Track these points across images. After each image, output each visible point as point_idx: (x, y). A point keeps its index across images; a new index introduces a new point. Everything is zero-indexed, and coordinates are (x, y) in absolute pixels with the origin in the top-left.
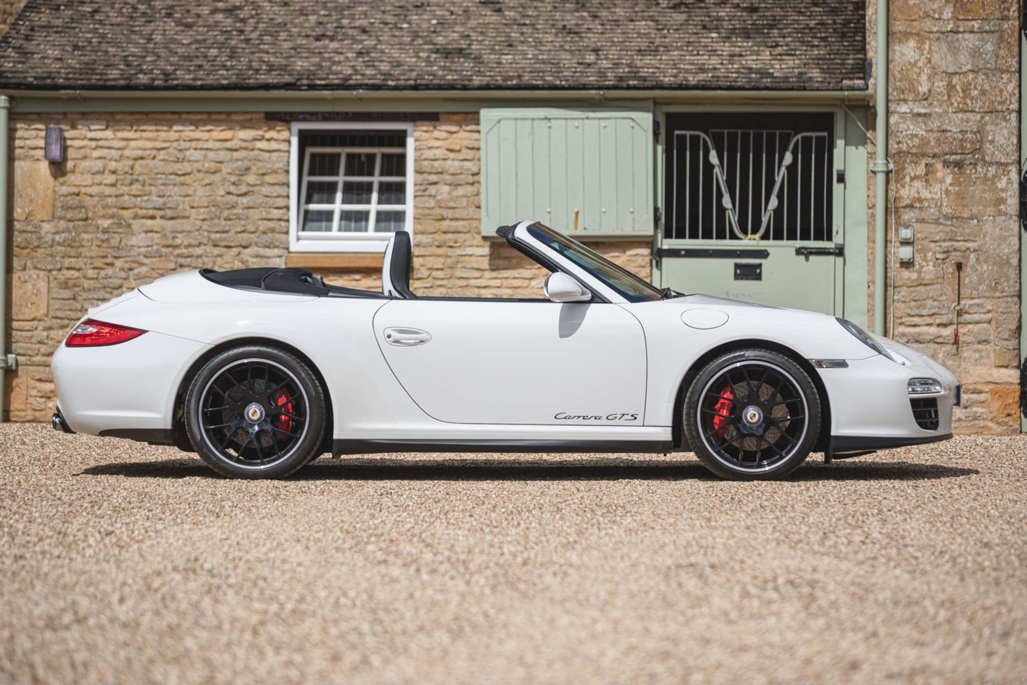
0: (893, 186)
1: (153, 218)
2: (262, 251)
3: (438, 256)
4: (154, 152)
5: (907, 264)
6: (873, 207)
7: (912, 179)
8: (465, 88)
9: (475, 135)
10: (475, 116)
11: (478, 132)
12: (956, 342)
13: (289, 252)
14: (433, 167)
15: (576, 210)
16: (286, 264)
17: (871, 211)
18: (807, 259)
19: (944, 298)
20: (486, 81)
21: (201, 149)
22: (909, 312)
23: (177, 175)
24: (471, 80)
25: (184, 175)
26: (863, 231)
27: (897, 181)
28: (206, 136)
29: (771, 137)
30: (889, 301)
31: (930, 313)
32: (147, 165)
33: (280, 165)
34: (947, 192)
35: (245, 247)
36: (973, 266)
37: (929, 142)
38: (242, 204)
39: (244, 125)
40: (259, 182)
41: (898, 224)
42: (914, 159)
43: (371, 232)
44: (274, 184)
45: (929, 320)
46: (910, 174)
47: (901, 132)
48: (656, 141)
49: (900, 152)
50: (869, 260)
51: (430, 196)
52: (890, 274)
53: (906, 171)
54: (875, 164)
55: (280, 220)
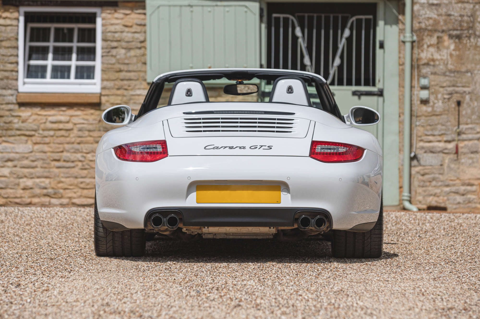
0: (416, 51)
3: (117, 95)
5: (425, 102)
6: (403, 64)
7: (428, 46)
9: (142, 16)
10: (142, 4)
11: (145, 14)
12: (457, 153)
13: (18, 92)
14: (114, 37)
15: (209, 66)
16: (16, 100)
17: (401, 67)
18: (359, 98)
19: (449, 124)
22: (426, 132)
26: (396, 79)
27: (418, 48)
29: (336, 19)
30: (413, 126)
31: (440, 133)
33: (12, 35)
34: (451, 55)
36: (468, 104)
37: (439, 22)
41: (419, 76)
42: (430, 33)
43: (72, 79)
44: (8, 48)
45: (439, 138)
46: (427, 43)
47: (421, 16)
48: (261, 21)
49: (420, 29)
50: (400, 99)
51: (112, 56)
52: (414, 108)
53: (424, 41)
54: (404, 37)
55: (12, 71)
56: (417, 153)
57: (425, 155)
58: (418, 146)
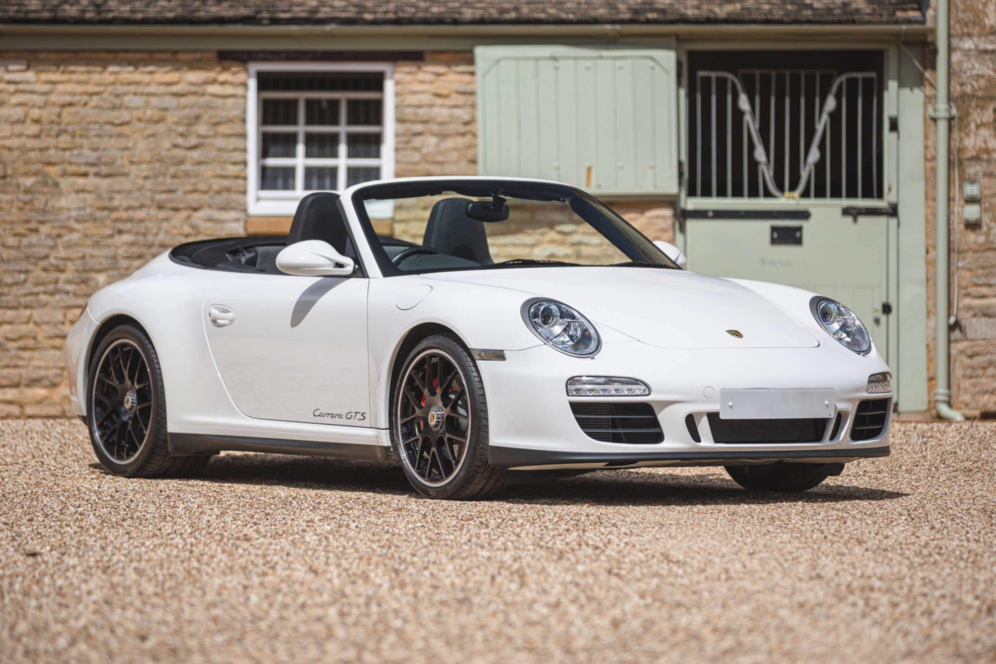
0: (956, 135)
1: (85, 175)
2: (217, 214)
4: (85, 98)
5: (973, 226)
6: (934, 158)
7: (978, 127)
8: (455, 22)
9: (467, 78)
10: (468, 56)
11: (472, 73)
13: (248, 216)
14: (417, 115)
15: (588, 164)
16: (246, 229)
17: (929, 164)
18: (855, 220)
20: (478, 14)
21: (142, 94)
22: (976, 280)
23: (113, 124)
24: (460, 13)
25: (122, 124)
26: (920, 186)
27: (960, 129)
28: (147, 78)
29: (810, 80)
30: (953, 268)
32: (77, 113)
33: (236, 113)
35: (195, 209)
38: (192, 158)
39: (193, 65)
40: (211, 133)
41: (962, 179)
42: (981, 103)
43: (342, 191)
44: (229, 136)
46: (975, 121)
47: (965, 72)
48: (679, 84)
49: (963, 95)
50: (927, 221)
51: (415, 149)
52: (955, 237)
53: (971, 118)
54: (935, 110)
55: (237, 177)
56: (960, 317)
57: (974, 320)
58: (961, 305)
